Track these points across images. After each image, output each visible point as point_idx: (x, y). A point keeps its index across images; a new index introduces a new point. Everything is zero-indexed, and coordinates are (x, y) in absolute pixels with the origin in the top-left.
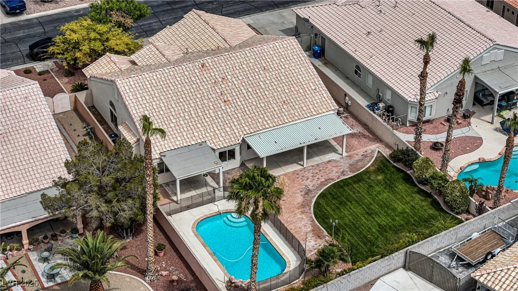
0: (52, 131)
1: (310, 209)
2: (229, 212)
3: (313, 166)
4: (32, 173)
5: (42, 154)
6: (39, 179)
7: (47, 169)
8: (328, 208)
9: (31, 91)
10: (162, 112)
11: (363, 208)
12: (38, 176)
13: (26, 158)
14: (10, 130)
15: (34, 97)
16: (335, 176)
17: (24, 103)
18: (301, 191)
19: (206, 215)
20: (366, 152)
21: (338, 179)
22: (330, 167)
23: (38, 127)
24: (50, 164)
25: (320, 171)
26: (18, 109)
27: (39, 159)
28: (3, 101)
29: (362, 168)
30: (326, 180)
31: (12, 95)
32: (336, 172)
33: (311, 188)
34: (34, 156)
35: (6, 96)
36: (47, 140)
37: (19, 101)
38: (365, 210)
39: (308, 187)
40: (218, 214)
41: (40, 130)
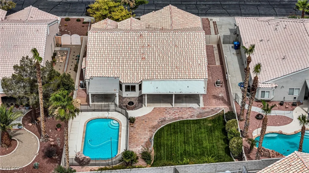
0: (41, 51)
1: (156, 130)
2: (112, 119)
8: (166, 133)
10: (104, 55)
14: (21, 45)
15: (42, 31)
16: (186, 116)
17: (35, 33)
18: (160, 119)
19: (99, 117)
20: (216, 108)
21: (186, 118)
22: (187, 111)
23: (35, 47)
25: (180, 111)
26: (31, 35)
28: (25, 29)
29: (205, 117)
30: (179, 118)
31: (32, 27)
32: (188, 115)
33: (167, 119)
35: (28, 27)
37: (33, 31)
38: (184, 139)
39: (165, 118)
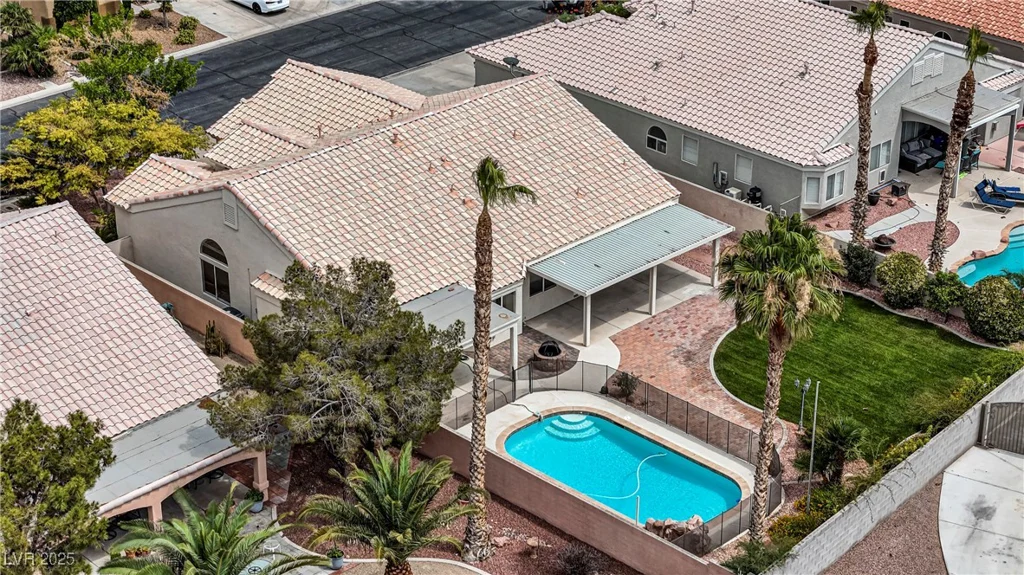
0: (137, 297)
1: (714, 383)
2: (556, 414)
3: (667, 311)
4: (127, 385)
5: (133, 345)
6: (147, 396)
7: (156, 374)
8: (749, 376)
9: (60, 221)
10: (348, 236)
11: (817, 364)
12: (141, 390)
13: (102, 357)
14: (47, 304)
15: (72, 234)
16: (723, 321)
17: (55, 248)
18: (675, 357)
19: (513, 426)
22: (703, 308)
23: (104, 292)
24: (158, 364)
25: (687, 317)
26: (46, 260)
27: (131, 356)
28: (8, 248)
30: (711, 331)
31: (23, 233)
32: (721, 315)
33: (689, 347)
34: (117, 351)
35: (9, 238)
36: (135, 316)
37: (43, 244)
38: (822, 367)
39: (685, 348)
40: (535, 422)
41: (110, 298)
